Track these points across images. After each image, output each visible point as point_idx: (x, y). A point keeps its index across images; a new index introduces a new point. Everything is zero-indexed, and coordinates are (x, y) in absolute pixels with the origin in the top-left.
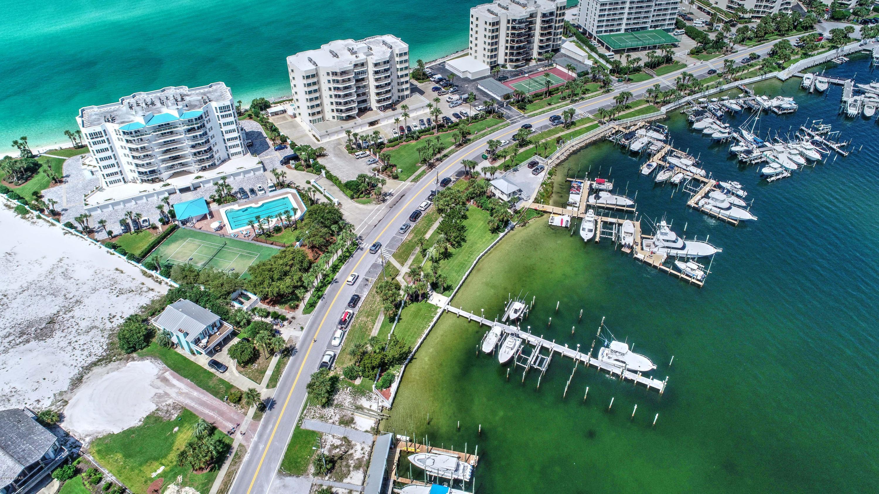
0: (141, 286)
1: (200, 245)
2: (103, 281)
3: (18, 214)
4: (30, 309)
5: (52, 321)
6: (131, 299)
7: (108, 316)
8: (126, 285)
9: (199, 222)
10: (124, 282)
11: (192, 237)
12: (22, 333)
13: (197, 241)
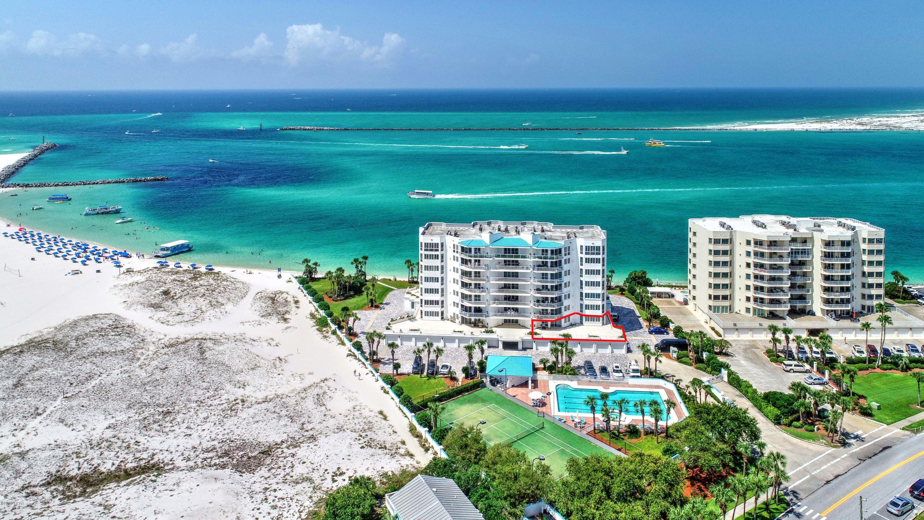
0: (400, 445)
1: (504, 418)
2: (356, 421)
3: (317, 325)
4: (255, 425)
5: (267, 452)
6: (376, 457)
7: (335, 469)
8: (380, 437)
9: (515, 389)
10: (380, 432)
11: (497, 403)
12: (226, 454)
13: (502, 411)
